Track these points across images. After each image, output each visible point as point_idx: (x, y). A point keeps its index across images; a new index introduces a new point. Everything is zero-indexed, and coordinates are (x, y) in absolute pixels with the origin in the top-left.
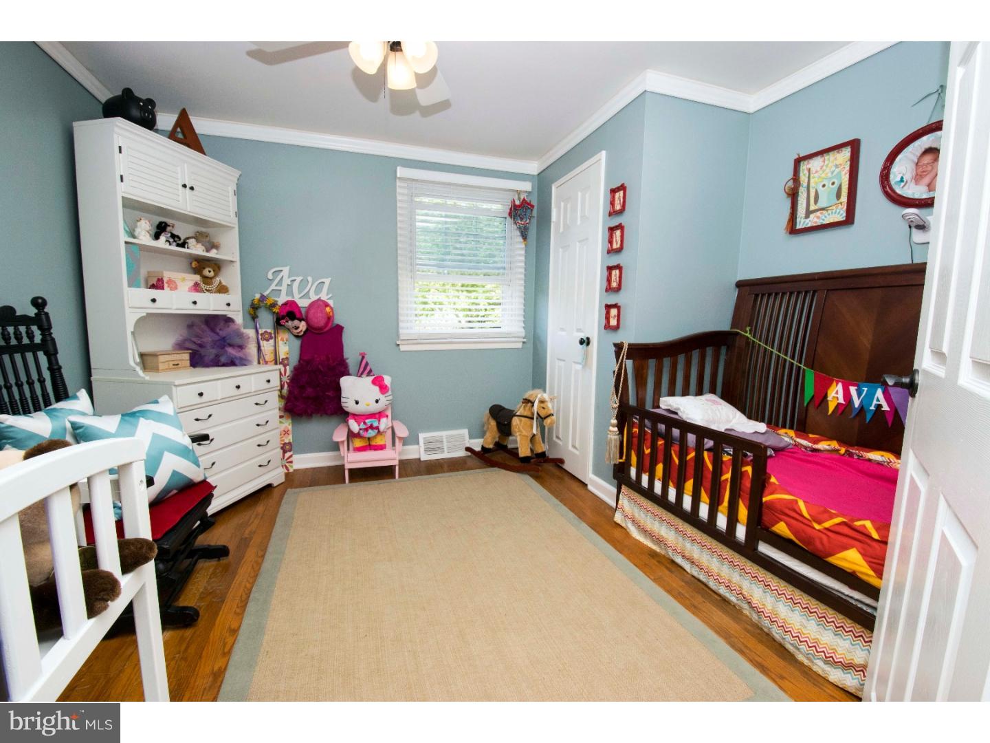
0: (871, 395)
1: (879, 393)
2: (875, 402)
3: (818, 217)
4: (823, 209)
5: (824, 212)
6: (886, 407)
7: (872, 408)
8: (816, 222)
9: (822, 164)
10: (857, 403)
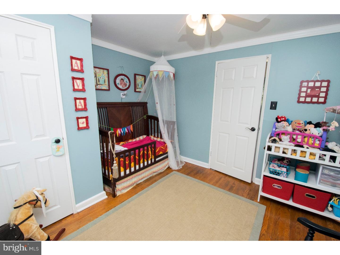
0: (125, 130)
1: (126, 129)
2: (125, 131)
3: (100, 86)
4: (101, 84)
5: (102, 85)
6: (127, 131)
7: (125, 132)
8: (100, 88)
9: (99, 71)
10: (122, 132)
